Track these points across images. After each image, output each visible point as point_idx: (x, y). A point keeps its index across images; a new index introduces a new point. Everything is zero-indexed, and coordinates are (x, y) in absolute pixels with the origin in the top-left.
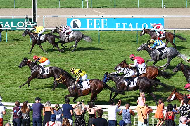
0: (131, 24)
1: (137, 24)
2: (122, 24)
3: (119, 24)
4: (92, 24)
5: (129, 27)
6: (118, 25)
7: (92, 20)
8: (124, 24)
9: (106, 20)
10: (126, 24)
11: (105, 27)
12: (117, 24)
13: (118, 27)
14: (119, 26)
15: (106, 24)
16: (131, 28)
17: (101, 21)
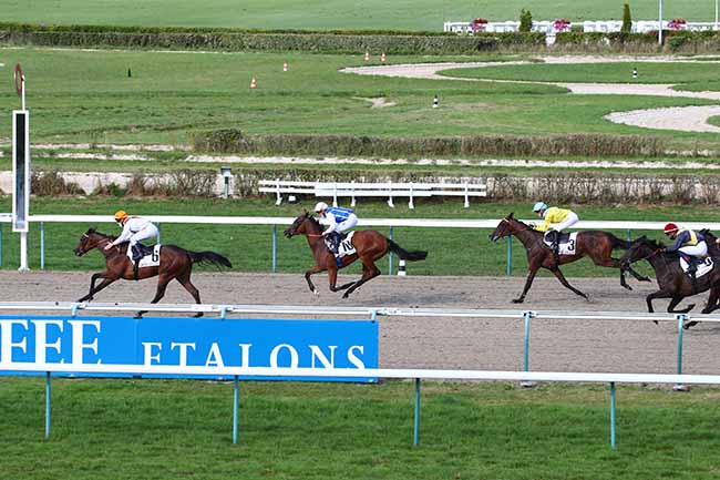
0: (215, 348)
1: (246, 348)
2: (173, 345)
3: (159, 345)
4: (23, 345)
5: (208, 362)
6: (154, 351)
7: (24, 322)
8: (183, 347)
9: (97, 324)
10: (193, 345)
11: (88, 357)
12: (148, 346)
13: (154, 362)
14: (158, 358)
15: (94, 346)
16: (216, 365)
17: (69, 329)
